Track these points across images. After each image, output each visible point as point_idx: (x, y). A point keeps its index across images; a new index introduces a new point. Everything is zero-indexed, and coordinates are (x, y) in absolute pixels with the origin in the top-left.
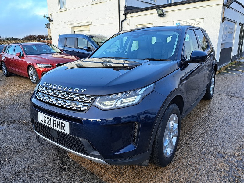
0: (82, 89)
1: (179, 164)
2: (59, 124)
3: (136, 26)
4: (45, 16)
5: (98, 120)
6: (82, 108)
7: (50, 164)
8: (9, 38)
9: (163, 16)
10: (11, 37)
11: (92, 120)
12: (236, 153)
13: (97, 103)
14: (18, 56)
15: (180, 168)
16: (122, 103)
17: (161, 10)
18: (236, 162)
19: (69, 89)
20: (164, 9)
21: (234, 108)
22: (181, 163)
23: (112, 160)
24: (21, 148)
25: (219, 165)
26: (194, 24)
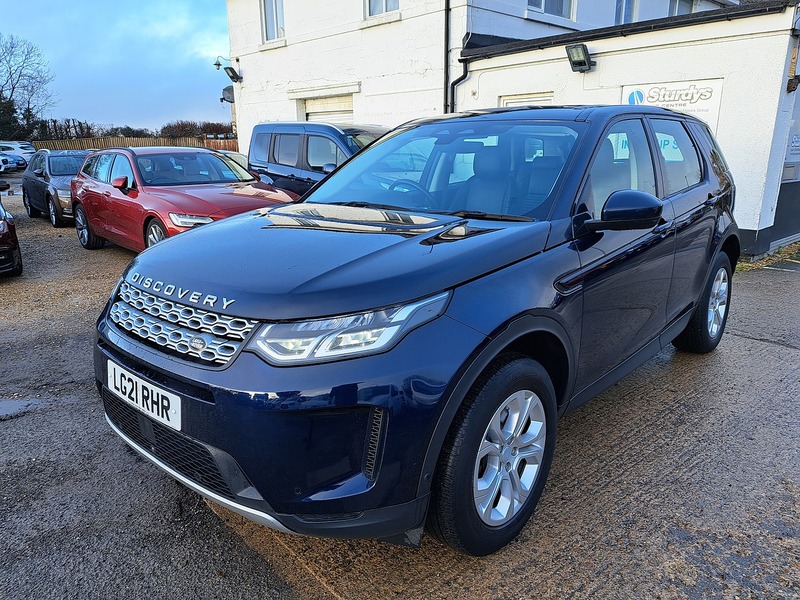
0: (225, 300)
1: (535, 551)
2: (155, 399)
3: (499, 101)
4: (219, 65)
5: (272, 395)
6: (219, 356)
7: (144, 521)
8: (117, 129)
9: (586, 67)
10: (123, 127)
11: (252, 394)
12: (736, 533)
13: (261, 345)
14: (120, 188)
15: (534, 563)
16: (335, 346)
17: (580, 50)
18: (727, 562)
19: (193, 296)
20: (592, 46)
21: (783, 385)
22: (541, 550)
23: (299, 519)
24: (75, 466)
25: (667, 564)
26: (689, 97)
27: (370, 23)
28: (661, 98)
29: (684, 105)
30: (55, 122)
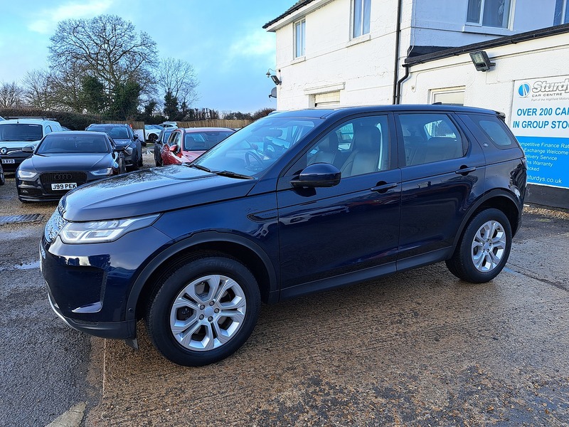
3: (429, 93)
4: (269, 74)
9: (486, 67)
14: (173, 152)
20: (491, 52)
23: (72, 320)
25: (285, 393)
26: (564, 88)
27: (352, 43)
28: (543, 90)
29: (561, 94)
30: (197, 110)
